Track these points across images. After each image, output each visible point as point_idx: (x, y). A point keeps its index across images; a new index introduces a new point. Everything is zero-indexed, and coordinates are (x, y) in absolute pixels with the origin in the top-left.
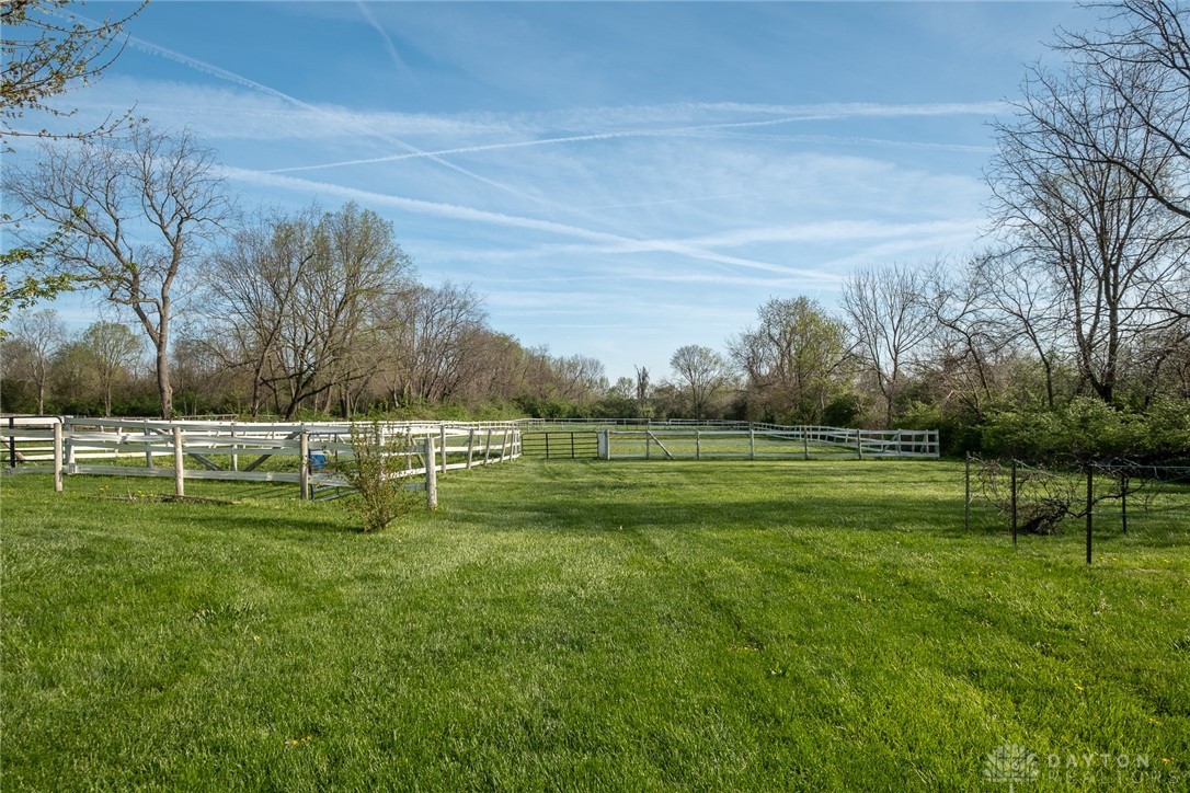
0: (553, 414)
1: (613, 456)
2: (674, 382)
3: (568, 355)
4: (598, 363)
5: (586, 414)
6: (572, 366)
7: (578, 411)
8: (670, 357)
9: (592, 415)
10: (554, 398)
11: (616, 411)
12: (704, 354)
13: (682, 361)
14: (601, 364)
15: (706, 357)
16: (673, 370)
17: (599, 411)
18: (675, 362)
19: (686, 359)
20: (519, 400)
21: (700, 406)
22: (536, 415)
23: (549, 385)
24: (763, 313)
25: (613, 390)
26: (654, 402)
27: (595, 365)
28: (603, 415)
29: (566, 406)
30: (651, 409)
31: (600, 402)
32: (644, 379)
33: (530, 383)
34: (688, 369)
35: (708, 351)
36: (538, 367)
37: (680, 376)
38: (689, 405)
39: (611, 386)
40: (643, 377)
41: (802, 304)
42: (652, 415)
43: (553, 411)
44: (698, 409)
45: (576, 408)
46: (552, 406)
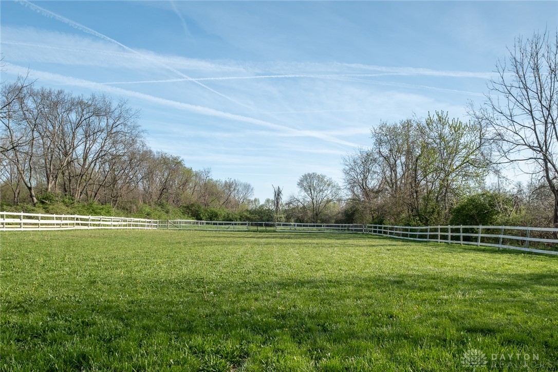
0: (212, 218)
2: (300, 198)
4: (249, 186)
5: (236, 219)
6: (229, 186)
7: (231, 216)
8: (298, 180)
10: (216, 207)
11: (259, 217)
12: (321, 179)
13: (305, 184)
15: (322, 180)
16: (299, 189)
17: (246, 217)
18: (300, 184)
19: (309, 182)
21: (317, 214)
22: (198, 218)
23: (212, 197)
25: (262, 206)
26: (285, 211)
27: (247, 187)
28: (248, 220)
29: (223, 212)
30: (282, 216)
31: (247, 210)
32: (278, 195)
34: (310, 188)
35: (324, 177)
37: (303, 193)
38: (310, 214)
39: (261, 204)
40: (278, 194)
42: (283, 219)
43: (212, 215)
44: (315, 217)
45: (228, 214)
46: (212, 212)
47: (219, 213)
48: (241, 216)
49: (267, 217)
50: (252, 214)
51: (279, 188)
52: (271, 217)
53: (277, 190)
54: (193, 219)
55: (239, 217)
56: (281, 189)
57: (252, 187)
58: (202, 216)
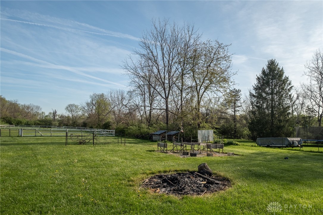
0: (18, 123)
1: (24, 136)
2: (66, 115)
3: (27, 104)
5: (32, 124)
6: (28, 108)
7: (29, 123)
8: (65, 107)
9: (34, 124)
10: (20, 118)
11: (44, 123)
12: (76, 107)
13: (69, 108)
14: (41, 107)
16: (66, 111)
18: (67, 109)
20: (4, 118)
21: (75, 122)
23: (18, 114)
24: (91, 97)
25: (47, 116)
26: (58, 121)
27: (38, 108)
28: (39, 124)
29: (25, 121)
30: (57, 123)
31: (38, 120)
33: (10, 112)
34: (71, 111)
35: (78, 106)
36: (14, 106)
37: (68, 113)
38: (71, 122)
39: (46, 115)
41: (102, 95)
42: (57, 125)
43: (19, 122)
44: (74, 123)
45: (28, 122)
46: (18, 121)
47: (23, 121)
48: (35, 123)
49: (49, 124)
50: (41, 122)
51: (55, 110)
52: (51, 123)
53: (54, 111)
54: (7, 124)
55: (34, 123)
56: (56, 111)
57: (41, 108)
58: (12, 123)
